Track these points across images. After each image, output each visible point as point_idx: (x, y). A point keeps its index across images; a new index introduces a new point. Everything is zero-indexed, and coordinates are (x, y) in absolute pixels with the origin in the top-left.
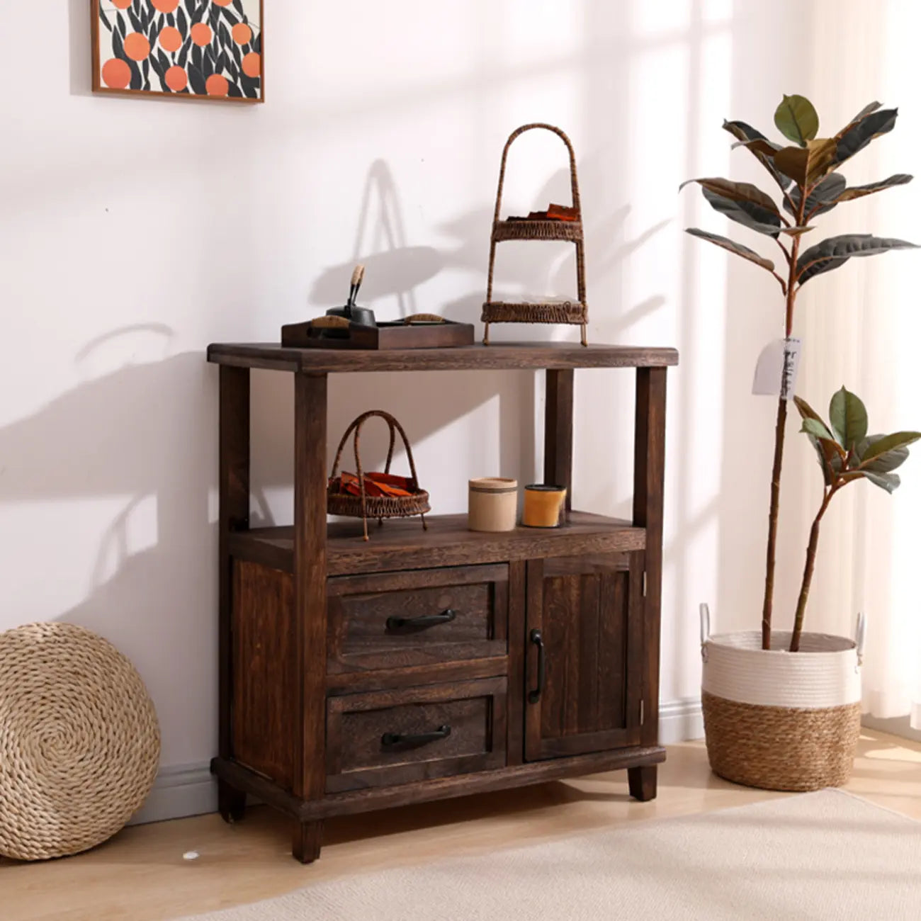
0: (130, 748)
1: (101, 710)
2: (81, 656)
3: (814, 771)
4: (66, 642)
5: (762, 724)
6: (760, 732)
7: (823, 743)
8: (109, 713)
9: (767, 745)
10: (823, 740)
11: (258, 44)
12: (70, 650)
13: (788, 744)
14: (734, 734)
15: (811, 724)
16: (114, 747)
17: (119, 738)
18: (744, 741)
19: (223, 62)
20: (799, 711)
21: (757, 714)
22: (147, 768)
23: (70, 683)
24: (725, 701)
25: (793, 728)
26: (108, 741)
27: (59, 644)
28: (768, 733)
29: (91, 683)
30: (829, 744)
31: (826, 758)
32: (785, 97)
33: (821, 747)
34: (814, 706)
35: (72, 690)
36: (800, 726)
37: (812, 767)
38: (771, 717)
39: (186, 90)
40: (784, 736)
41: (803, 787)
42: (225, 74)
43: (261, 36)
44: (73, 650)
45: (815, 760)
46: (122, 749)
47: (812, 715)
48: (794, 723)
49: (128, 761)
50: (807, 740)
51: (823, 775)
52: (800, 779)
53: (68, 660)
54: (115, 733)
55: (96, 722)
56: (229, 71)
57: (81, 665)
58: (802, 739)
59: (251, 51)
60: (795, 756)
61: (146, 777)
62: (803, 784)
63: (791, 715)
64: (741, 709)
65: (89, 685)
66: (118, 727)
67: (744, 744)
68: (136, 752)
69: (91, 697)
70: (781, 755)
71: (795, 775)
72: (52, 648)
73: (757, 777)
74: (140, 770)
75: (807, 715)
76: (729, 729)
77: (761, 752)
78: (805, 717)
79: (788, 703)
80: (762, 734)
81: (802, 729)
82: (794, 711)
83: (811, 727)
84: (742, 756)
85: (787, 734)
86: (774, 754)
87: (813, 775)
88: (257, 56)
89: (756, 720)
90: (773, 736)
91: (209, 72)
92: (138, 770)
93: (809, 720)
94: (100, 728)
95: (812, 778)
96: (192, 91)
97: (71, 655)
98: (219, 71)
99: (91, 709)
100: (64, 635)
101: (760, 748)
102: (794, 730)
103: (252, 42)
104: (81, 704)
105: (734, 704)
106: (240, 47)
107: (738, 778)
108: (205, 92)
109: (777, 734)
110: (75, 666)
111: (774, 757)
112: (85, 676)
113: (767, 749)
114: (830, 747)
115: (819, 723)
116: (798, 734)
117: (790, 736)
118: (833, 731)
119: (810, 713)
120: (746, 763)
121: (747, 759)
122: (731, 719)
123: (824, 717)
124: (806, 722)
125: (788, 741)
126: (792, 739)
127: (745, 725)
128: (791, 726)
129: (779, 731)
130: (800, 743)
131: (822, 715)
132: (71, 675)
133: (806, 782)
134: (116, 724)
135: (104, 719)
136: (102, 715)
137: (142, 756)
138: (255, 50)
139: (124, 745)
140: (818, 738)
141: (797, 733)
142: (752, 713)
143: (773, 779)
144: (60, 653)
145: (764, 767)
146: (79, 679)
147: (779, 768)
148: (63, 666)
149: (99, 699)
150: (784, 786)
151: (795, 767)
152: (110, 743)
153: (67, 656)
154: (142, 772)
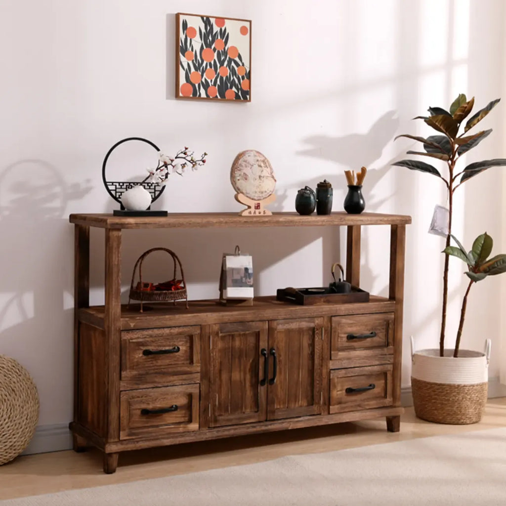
0: (9, 439)
1: (11, 414)
2: (21, 385)
3: (468, 414)
4: (20, 375)
5: (443, 392)
6: (442, 396)
7: (472, 401)
8: (13, 418)
9: (446, 402)
10: (472, 399)
11: (249, 75)
12: (18, 380)
13: (456, 401)
14: (429, 398)
15: (466, 392)
16: (3, 432)
17: (9, 431)
19: (233, 84)
21: (441, 388)
22: (10, 453)
23: (8, 392)
24: (425, 382)
25: (458, 393)
26: (3, 428)
27: (17, 374)
28: (446, 397)
29: (16, 400)
30: (474, 402)
31: (473, 408)
33: (471, 403)
35: (6, 396)
36: (462, 393)
37: (467, 413)
38: (448, 389)
39: (217, 97)
40: (454, 398)
41: (463, 422)
42: (234, 89)
43: (250, 72)
44: (20, 381)
45: (468, 409)
46: (6, 436)
47: (467, 388)
48: (458, 391)
49: (5, 443)
50: (464, 400)
51: (472, 417)
52: (462, 419)
53: (14, 382)
54: (8, 427)
55: (5, 416)
56: (235, 87)
57: (18, 389)
58: (462, 399)
59: (245, 78)
60: (460, 408)
61: (6, 456)
62: (462, 421)
63: (457, 388)
64: (433, 386)
65: (15, 400)
66: (12, 426)
67: (434, 402)
68: (11, 442)
69: (11, 405)
70: (452, 407)
71: (459, 417)
72: (12, 373)
73: (441, 418)
74: (7, 451)
75: (465, 388)
76: (427, 395)
77: (443, 406)
78: (464, 389)
79: (457, 382)
80: (444, 397)
81: (462, 394)
82: (459, 386)
83: (466, 393)
84: (433, 408)
85: (456, 397)
86: (450, 406)
87: (468, 416)
88: (248, 81)
89: (440, 390)
90: (448, 398)
91: (227, 89)
92: (5, 450)
93: (466, 390)
94: (5, 420)
95: (467, 418)
96: (219, 97)
97: (18, 382)
98: (231, 88)
99: (8, 410)
100: (22, 373)
101: (442, 404)
102: (459, 395)
103: (246, 74)
104: (5, 404)
105: (429, 383)
106: (240, 77)
107: (431, 419)
108: (225, 97)
109: (451, 397)
110: (15, 387)
111: (449, 408)
112: (16, 395)
113: (446, 404)
114: (475, 403)
115: (470, 392)
117: (457, 398)
118: (477, 395)
119: (466, 386)
120: (435, 412)
121: (436, 409)
122: (428, 390)
123: (473, 388)
124: (464, 391)
125: (456, 400)
126: (458, 399)
127: (436, 393)
128: (457, 393)
129: (452, 395)
130: (462, 401)
131: (471, 387)
132: (11, 390)
133: (464, 420)
134: (12, 424)
135: (9, 418)
136: (10, 416)
137: (12, 445)
138: (247, 78)
139: (8, 435)
140: (470, 399)
141: (460, 396)
142: (438, 387)
143: (448, 419)
144: (14, 377)
145: (444, 413)
146: (13, 394)
147: (451, 413)
148: (11, 383)
149: (14, 408)
150: (454, 422)
151: (459, 413)
152: (3, 430)
153: (16, 382)
154: (6, 453)
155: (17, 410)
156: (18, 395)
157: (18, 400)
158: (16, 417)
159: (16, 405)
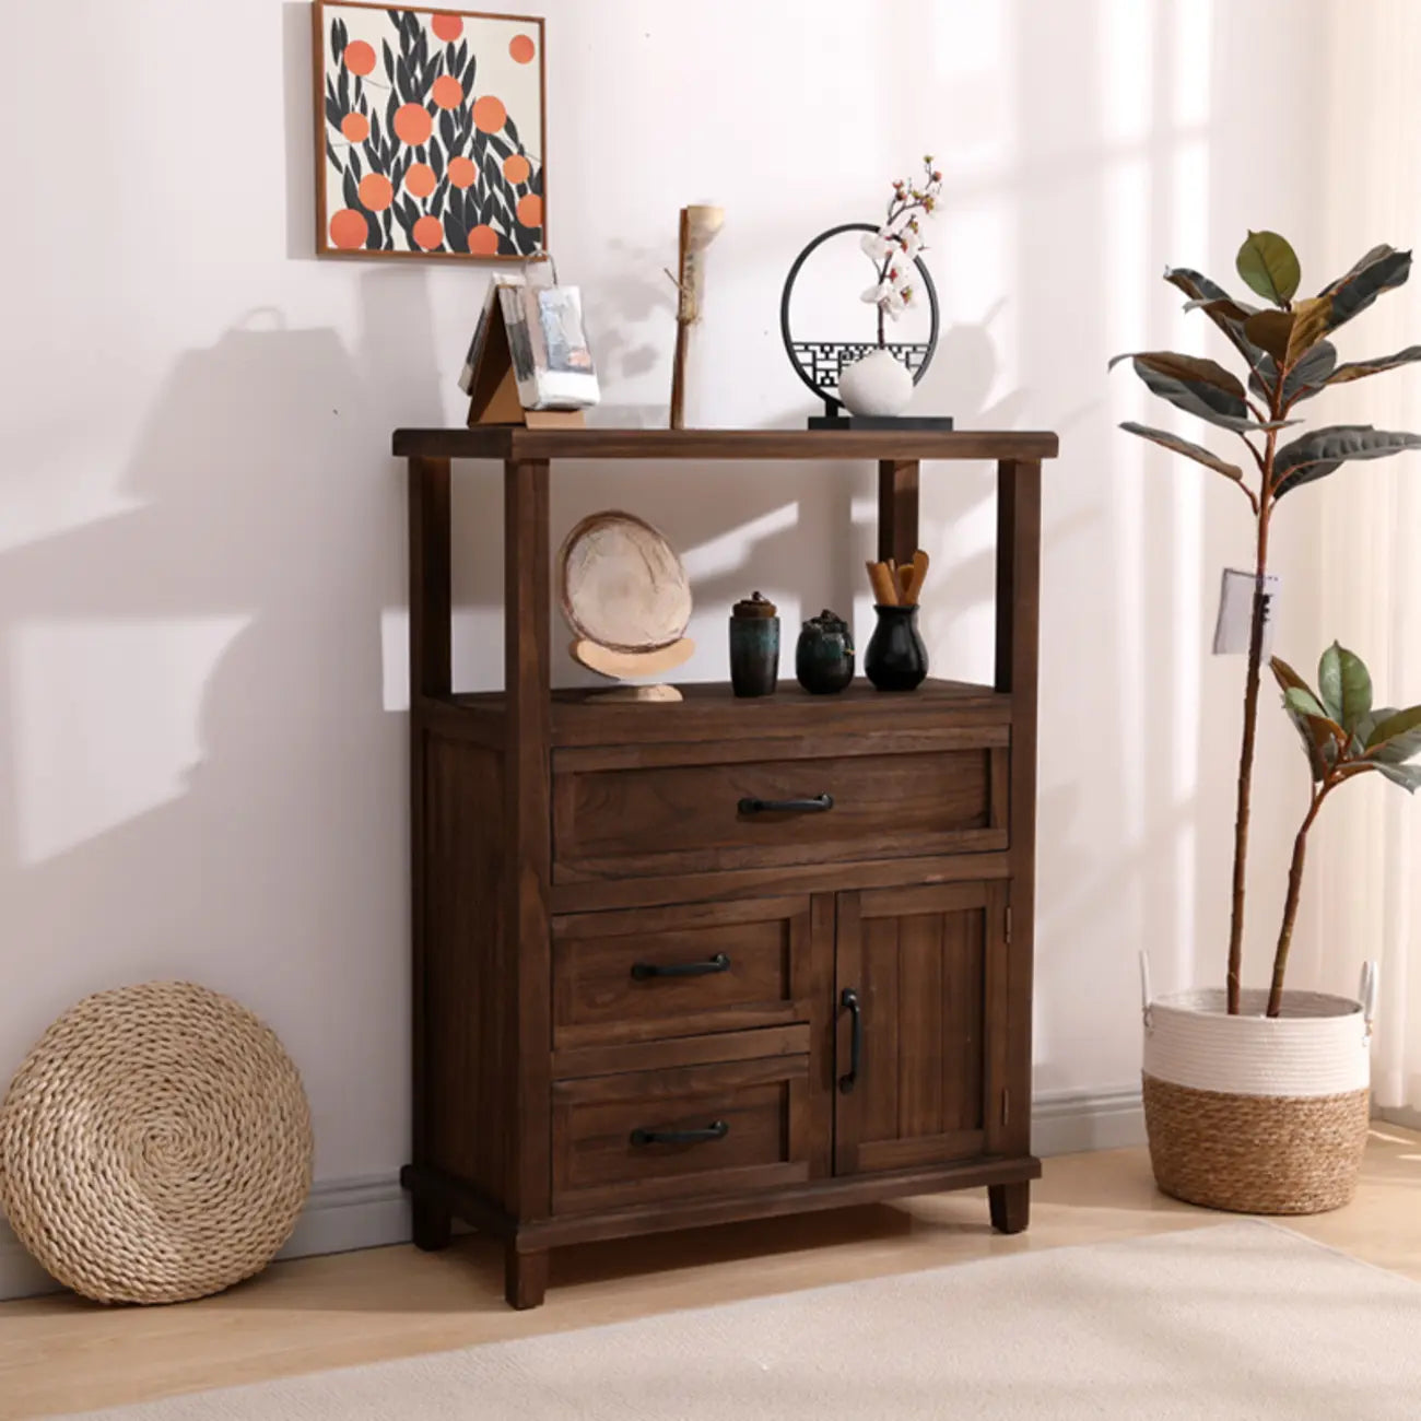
0: (263, 1186)
1: (239, 1122)
2: (233, 1042)
3: (1308, 1184)
4: (219, 1017)
5: (1234, 1120)
6: (1230, 1132)
7: (1321, 1146)
8: (248, 1130)
9: (1241, 1150)
10: (1320, 1141)
12: (220, 1029)
13: (1272, 1147)
14: (1194, 1135)
15: (1303, 1118)
16: (242, 1176)
17: (252, 1167)
18: (1208, 1145)
20: (1287, 1101)
21: (1228, 1106)
22: (279, 1221)
23: (208, 1072)
24: (1181, 1089)
25: (1279, 1123)
26: (236, 1166)
27: (209, 1018)
28: (1244, 1133)
29: (236, 1081)
30: (1328, 1147)
31: (1324, 1166)
32: (1251, 235)
33: (1318, 1152)
34: (1307, 1094)
35: (208, 1083)
36: (1289, 1123)
37: (1305, 1180)
38: (1246, 1110)
40: (1266, 1137)
41: (1293, 1208)
44: (225, 1030)
45: (1308, 1170)
46: (252, 1182)
47: (1306, 1107)
48: (1280, 1117)
49: (255, 1201)
50: (1298, 1142)
51: (1319, 1192)
52: (1289, 1198)
53: (214, 1041)
54: (247, 1158)
55: (227, 1135)
57: (228, 1053)
58: (1291, 1141)
60: (1283, 1166)
61: (272, 1232)
62: (1292, 1204)
63: (1275, 1107)
64: (1204, 1100)
65: (233, 1084)
66: (255, 1150)
67: (1207, 1149)
68: (269, 1193)
69: (230, 1098)
70: (1260, 1163)
71: (1282, 1191)
72: (198, 1019)
73: (1228, 1195)
74: (269, 1219)
75: (1299, 1106)
76: (1186, 1128)
77: (1232, 1160)
78: (1295, 1110)
79: (1274, 1089)
80: (1235, 1135)
81: (1291, 1127)
82: (1279, 1101)
83: (1303, 1123)
84: (1206, 1166)
85: (1270, 1134)
86: (1253, 1162)
87: (1306, 1191)
89: (1224, 1114)
90: (1250, 1137)
92: (265, 1217)
93: (1301, 1113)
94: (231, 1144)
95: (1304, 1195)
97: (220, 1035)
99: (226, 1116)
100: (220, 1009)
101: (1232, 1154)
102: (1281, 1127)
104: (215, 1104)
105: (1193, 1093)
107: (1197, 1198)
109: (1256, 1134)
110: (221, 1052)
111: (1252, 1167)
112: (231, 1070)
113: (1243, 1155)
114: (1329, 1151)
115: (1315, 1118)
116: (1285, 1134)
117: (1274, 1137)
118: (1334, 1128)
119: (1303, 1103)
120: (1211, 1177)
121: (1214, 1170)
122: (1189, 1113)
123: (1322, 1109)
124: (1297, 1117)
125: (1272, 1143)
126: (1277, 1141)
127: (1211, 1121)
128: (1277, 1121)
129: (1259, 1130)
130: (1288, 1146)
131: (1319, 1106)
132: (213, 1062)
133: (1296, 1202)
134: (253, 1147)
135: (239, 1135)
136: (238, 1129)
137: (275, 1201)
139: (255, 1178)
140: (1313, 1139)
141: (1283, 1132)
142: (1219, 1105)
143: (1249, 1198)
144: (207, 1029)
145: (1238, 1181)
146: (221, 1071)
147: (1258, 1182)
148: (205, 1046)
149: (240, 1105)
150: (1267, 1208)
151: (1281, 1180)
152: (238, 1169)
153: (216, 1037)
154: (270, 1224)
155: (249, 1107)
156: (235, 1069)
157: (242, 1082)
158: (255, 1125)
159: (243, 1095)
